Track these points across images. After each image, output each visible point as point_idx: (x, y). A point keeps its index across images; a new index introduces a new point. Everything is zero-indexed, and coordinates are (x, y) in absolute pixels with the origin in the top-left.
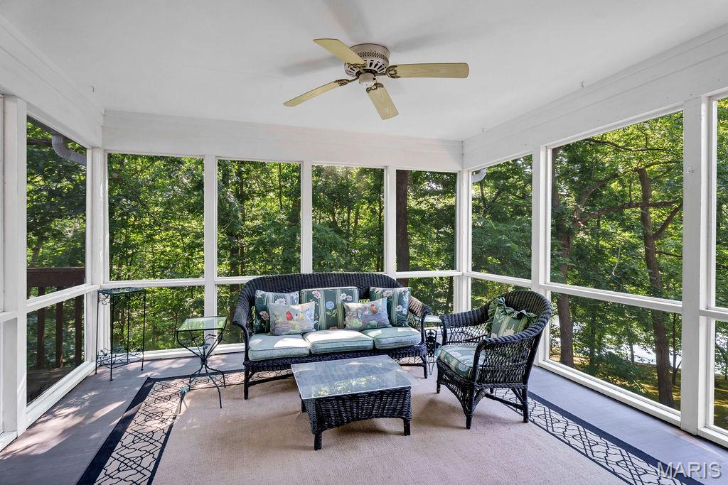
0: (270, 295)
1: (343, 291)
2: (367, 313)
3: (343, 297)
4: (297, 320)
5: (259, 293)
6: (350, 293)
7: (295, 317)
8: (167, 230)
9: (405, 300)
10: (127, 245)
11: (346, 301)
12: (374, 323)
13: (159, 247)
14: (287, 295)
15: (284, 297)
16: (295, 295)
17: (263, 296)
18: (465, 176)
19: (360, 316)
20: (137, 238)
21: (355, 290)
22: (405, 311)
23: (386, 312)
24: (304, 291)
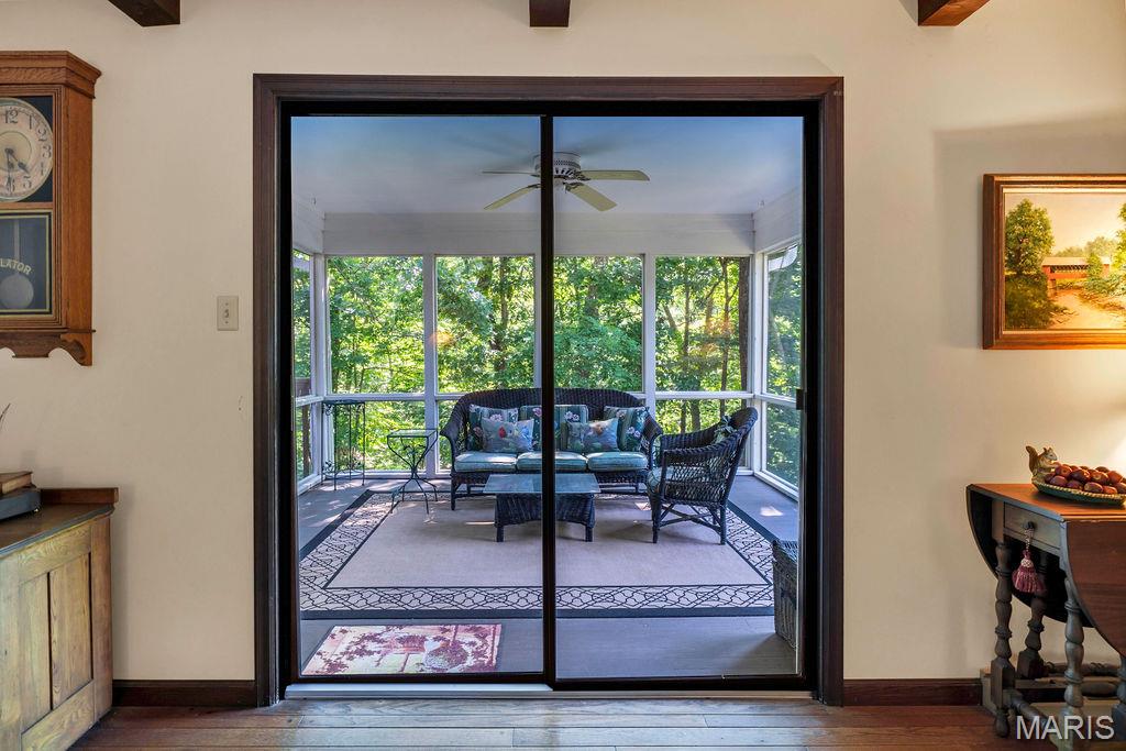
0: (486, 410)
1: (569, 409)
2: (591, 433)
3: (569, 415)
4: (511, 437)
5: (474, 408)
6: (578, 412)
7: (509, 434)
8: (405, 335)
9: (639, 421)
10: (357, 358)
11: (571, 420)
12: (598, 445)
13: (397, 360)
14: (504, 411)
15: (500, 413)
16: (514, 412)
17: (478, 410)
18: (758, 261)
19: (582, 436)
20: (367, 347)
21: (584, 409)
22: (637, 434)
23: (614, 434)
24: (525, 407)
